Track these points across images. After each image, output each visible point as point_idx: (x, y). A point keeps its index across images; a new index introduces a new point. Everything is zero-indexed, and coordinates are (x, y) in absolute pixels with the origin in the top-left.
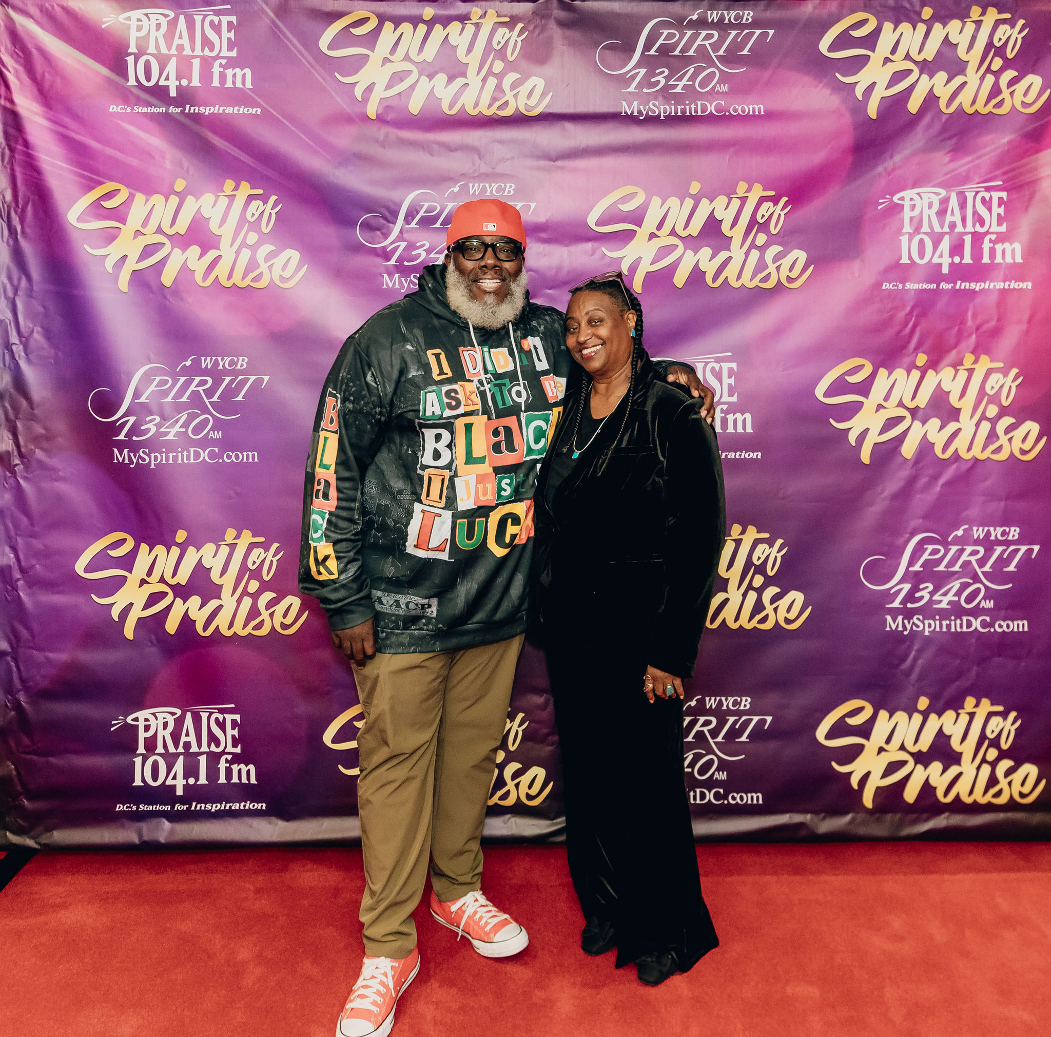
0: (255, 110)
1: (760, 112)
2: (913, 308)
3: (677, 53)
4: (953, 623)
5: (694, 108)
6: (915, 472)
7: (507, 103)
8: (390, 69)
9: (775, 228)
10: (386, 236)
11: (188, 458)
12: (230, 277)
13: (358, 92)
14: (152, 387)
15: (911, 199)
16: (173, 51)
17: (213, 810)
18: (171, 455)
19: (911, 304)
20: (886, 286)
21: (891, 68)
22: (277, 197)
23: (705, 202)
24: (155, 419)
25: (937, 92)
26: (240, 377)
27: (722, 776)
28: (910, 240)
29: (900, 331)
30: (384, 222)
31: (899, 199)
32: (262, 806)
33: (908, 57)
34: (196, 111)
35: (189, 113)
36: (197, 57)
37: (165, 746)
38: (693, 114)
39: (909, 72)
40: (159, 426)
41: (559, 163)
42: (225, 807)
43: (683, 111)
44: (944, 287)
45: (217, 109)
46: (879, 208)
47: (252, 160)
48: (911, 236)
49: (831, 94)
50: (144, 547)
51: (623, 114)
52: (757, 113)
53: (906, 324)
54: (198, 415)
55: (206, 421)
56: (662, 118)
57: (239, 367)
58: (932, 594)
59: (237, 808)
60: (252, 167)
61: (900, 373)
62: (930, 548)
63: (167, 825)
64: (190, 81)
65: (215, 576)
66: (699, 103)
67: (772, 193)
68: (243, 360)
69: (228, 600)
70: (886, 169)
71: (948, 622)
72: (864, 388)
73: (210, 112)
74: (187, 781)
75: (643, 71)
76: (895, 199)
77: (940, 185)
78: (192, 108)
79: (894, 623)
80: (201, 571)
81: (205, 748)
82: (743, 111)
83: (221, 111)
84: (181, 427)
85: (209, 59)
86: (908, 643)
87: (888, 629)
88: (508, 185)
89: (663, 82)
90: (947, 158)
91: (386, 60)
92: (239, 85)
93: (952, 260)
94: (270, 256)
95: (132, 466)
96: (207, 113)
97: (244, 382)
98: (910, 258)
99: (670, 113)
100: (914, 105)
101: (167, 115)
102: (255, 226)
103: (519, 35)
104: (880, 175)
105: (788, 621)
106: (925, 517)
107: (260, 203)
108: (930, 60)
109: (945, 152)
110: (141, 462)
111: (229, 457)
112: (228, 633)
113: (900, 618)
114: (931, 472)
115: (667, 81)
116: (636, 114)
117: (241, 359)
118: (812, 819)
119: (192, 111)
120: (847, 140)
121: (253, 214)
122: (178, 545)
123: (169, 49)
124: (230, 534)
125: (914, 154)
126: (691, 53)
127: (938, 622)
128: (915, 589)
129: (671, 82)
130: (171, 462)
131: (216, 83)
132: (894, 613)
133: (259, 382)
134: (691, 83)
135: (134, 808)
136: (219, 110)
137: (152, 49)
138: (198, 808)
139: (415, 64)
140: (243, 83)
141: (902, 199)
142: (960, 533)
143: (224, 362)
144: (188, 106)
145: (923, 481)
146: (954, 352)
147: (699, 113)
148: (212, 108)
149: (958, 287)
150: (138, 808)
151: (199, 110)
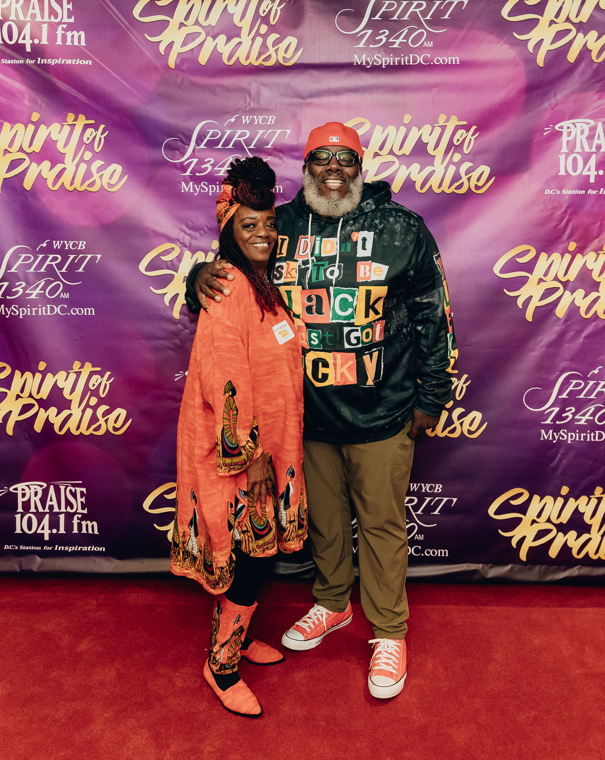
0: (87, 61)
1: (456, 62)
2: (567, 208)
3: (395, 18)
4: (588, 435)
5: (407, 59)
6: (564, 328)
7: (269, 56)
8: (185, 31)
9: (467, 149)
10: (183, 154)
11: (46, 311)
12: (72, 183)
13: (162, 49)
14: (20, 262)
15: (568, 128)
16: (28, 18)
17: (70, 551)
18: (34, 309)
19: (566, 205)
20: (548, 192)
21: (556, 28)
22: (104, 126)
23: (414, 129)
24: (21, 284)
25: (589, 47)
26: (81, 256)
27: (421, 537)
28: (566, 158)
29: (557, 225)
30: (181, 144)
31: (559, 128)
32: (102, 549)
33: (568, 20)
34: (45, 63)
35: (40, 64)
36: (45, 23)
37: (36, 507)
38: (407, 64)
39: (569, 31)
40: (25, 289)
41: (308, 100)
42: (78, 549)
43: (399, 62)
44: (591, 193)
45: (60, 61)
46: (544, 134)
47: (86, 98)
48: (567, 156)
49: (510, 48)
50: (18, 373)
51: (355, 64)
52: (454, 63)
53: (562, 220)
54: (52, 282)
55: (58, 286)
56: (384, 67)
57: (79, 248)
58: (574, 414)
59: (86, 550)
60: (86, 104)
61: (556, 256)
62: (574, 382)
63: (38, 559)
64: (40, 41)
65: (66, 394)
66: (411, 56)
67: (465, 123)
68: (83, 243)
69: (76, 411)
70: (550, 105)
71: (585, 434)
72: (530, 267)
73: (55, 63)
74: (51, 531)
75: (370, 32)
76: (557, 127)
77: (590, 117)
78: (42, 60)
79: (547, 435)
80: (56, 390)
81: (63, 509)
82: (444, 61)
83: (63, 63)
84: (41, 290)
85: (55, 25)
86: (556, 449)
87: (542, 439)
88: (271, 117)
89: (384, 40)
90: (596, 97)
91: (182, 25)
92: (76, 43)
93: (598, 173)
94: (101, 169)
95: (7, 317)
96: (53, 64)
97: (83, 259)
98: (566, 171)
99: (390, 63)
100: (572, 56)
101: (24, 65)
102: (90, 147)
103: (278, 6)
104: (546, 109)
105: (470, 432)
106: (571, 360)
107: (92, 130)
108: (585, 22)
109: (594, 92)
110: (13, 314)
111: (75, 311)
112: (77, 433)
113: (551, 431)
114: (576, 327)
115: (388, 39)
116: (364, 64)
117: (81, 242)
118: (483, 567)
119: (42, 63)
120: (521, 83)
121: (88, 138)
122: (40, 372)
123: (25, 17)
124: (77, 365)
125: (571, 94)
126: (406, 18)
127: (577, 434)
128: (562, 411)
129: (391, 40)
130: (34, 314)
131: (59, 42)
132: (547, 428)
133: (94, 259)
134: (405, 41)
135: (17, 548)
136: (61, 62)
137: (13, 17)
138: (59, 549)
139: (203, 27)
140: (79, 42)
141: (562, 127)
142: (596, 371)
143: (69, 245)
144: (39, 59)
145: (571, 334)
146: (597, 241)
147: (411, 63)
148: (57, 60)
149: (601, 193)
150: (19, 548)
151: (47, 62)
